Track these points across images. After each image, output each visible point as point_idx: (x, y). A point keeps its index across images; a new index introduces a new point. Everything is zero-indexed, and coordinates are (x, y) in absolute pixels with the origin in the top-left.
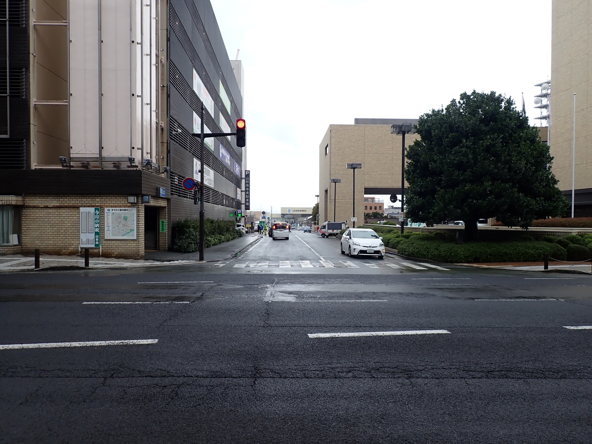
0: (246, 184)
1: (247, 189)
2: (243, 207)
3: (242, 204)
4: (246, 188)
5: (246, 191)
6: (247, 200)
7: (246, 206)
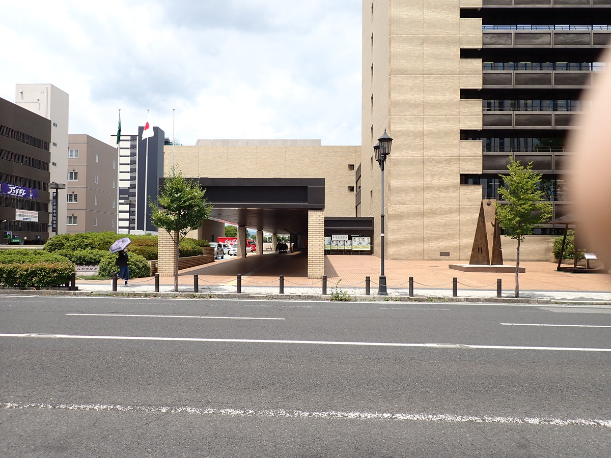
0: (53, 206)
1: (55, 211)
2: (50, 229)
3: (49, 226)
4: (53, 209)
5: (53, 213)
6: (55, 222)
7: (53, 228)
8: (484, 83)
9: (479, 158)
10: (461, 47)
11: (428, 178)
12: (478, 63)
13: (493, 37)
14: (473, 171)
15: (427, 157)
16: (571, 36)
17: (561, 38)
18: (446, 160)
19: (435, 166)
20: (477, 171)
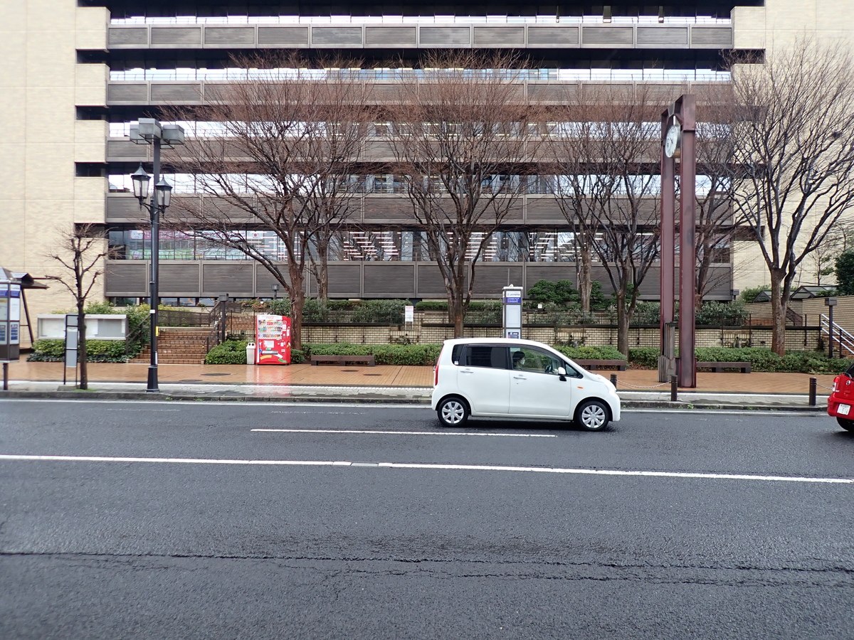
8: (109, 97)
9: (99, 201)
10: (78, 48)
11: (31, 229)
12: (100, 69)
13: (121, 33)
14: (90, 219)
15: (29, 201)
16: (229, 31)
17: (215, 34)
18: (55, 205)
19: (40, 212)
20: (97, 220)
